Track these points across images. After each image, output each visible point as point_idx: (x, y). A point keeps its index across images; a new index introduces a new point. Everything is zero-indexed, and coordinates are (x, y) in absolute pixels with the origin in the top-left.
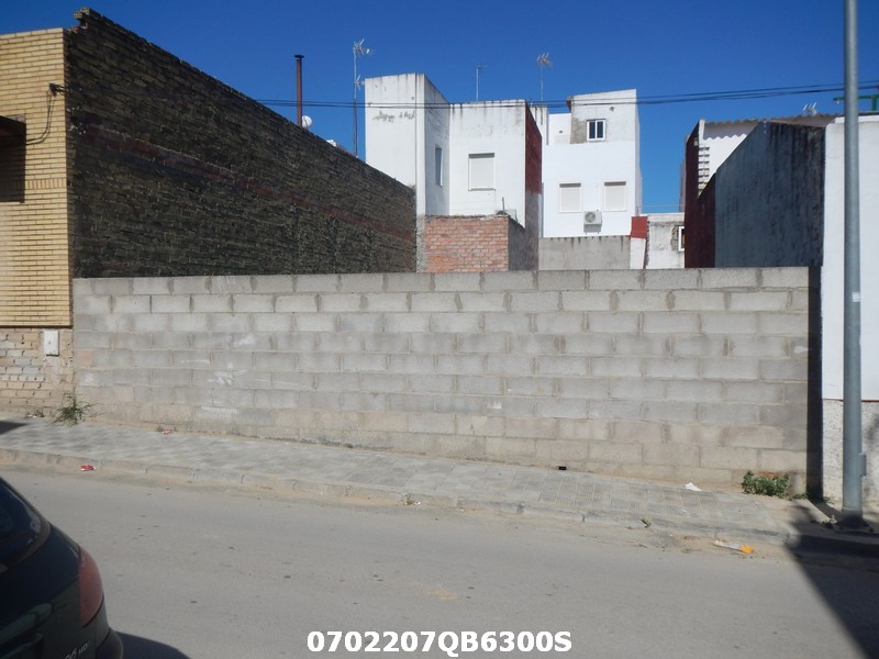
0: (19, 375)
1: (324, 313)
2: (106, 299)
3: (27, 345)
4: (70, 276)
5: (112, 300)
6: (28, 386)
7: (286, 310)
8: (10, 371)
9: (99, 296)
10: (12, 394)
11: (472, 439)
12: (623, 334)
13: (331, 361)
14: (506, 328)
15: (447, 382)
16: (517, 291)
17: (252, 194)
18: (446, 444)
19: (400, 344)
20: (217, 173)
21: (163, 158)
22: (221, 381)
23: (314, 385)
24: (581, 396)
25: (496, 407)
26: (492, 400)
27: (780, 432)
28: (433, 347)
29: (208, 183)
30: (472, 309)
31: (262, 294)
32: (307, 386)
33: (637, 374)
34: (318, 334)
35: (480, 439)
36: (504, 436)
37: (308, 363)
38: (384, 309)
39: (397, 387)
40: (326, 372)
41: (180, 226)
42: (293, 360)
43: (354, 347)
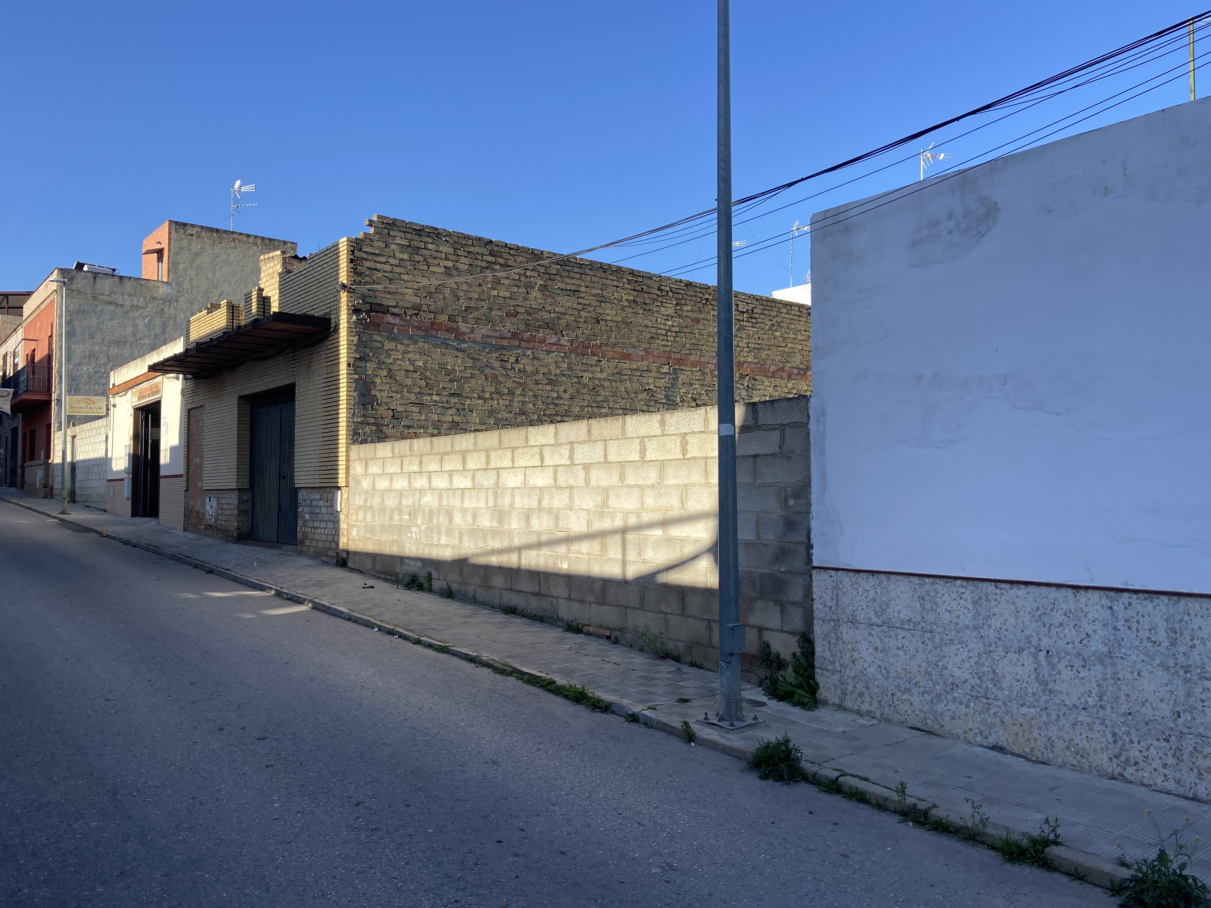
0: (325, 529)
1: (467, 470)
2: (364, 463)
3: (330, 503)
4: (347, 443)
5: (367, 464)
6: (329, 538)
7: (448, 468)
8: (321, 525)
9: (361, 460)
10: (322, 545)
11: (550, 599)
12: (648, 486)
13: (469, 518)
14: (571, 482)
15: (534, 539)
16: (578, 442)
17: (596, 358)
18: (534, 605)
19: (507, 500)
20: (543, 341)
21: (465, 334)
22: (414, 536)
23: (461, 539)
24: (620, 556)
25: (564, 566)
26: (562, 558)
27: (777, 609)
28: (526, 502)
29: (529, 352)
30: (550, 463)
31: (436, 454)
32: (457, 542)
33: (658, 532)
34: (463, 490)
35: (555, 600)
36: (569, 599)
37: (458, 519)
38: (498, 465)
39: (505, 544)
40: (467, 528)
41: (488, 396)
42: (450, 515)
43: (482, 504)
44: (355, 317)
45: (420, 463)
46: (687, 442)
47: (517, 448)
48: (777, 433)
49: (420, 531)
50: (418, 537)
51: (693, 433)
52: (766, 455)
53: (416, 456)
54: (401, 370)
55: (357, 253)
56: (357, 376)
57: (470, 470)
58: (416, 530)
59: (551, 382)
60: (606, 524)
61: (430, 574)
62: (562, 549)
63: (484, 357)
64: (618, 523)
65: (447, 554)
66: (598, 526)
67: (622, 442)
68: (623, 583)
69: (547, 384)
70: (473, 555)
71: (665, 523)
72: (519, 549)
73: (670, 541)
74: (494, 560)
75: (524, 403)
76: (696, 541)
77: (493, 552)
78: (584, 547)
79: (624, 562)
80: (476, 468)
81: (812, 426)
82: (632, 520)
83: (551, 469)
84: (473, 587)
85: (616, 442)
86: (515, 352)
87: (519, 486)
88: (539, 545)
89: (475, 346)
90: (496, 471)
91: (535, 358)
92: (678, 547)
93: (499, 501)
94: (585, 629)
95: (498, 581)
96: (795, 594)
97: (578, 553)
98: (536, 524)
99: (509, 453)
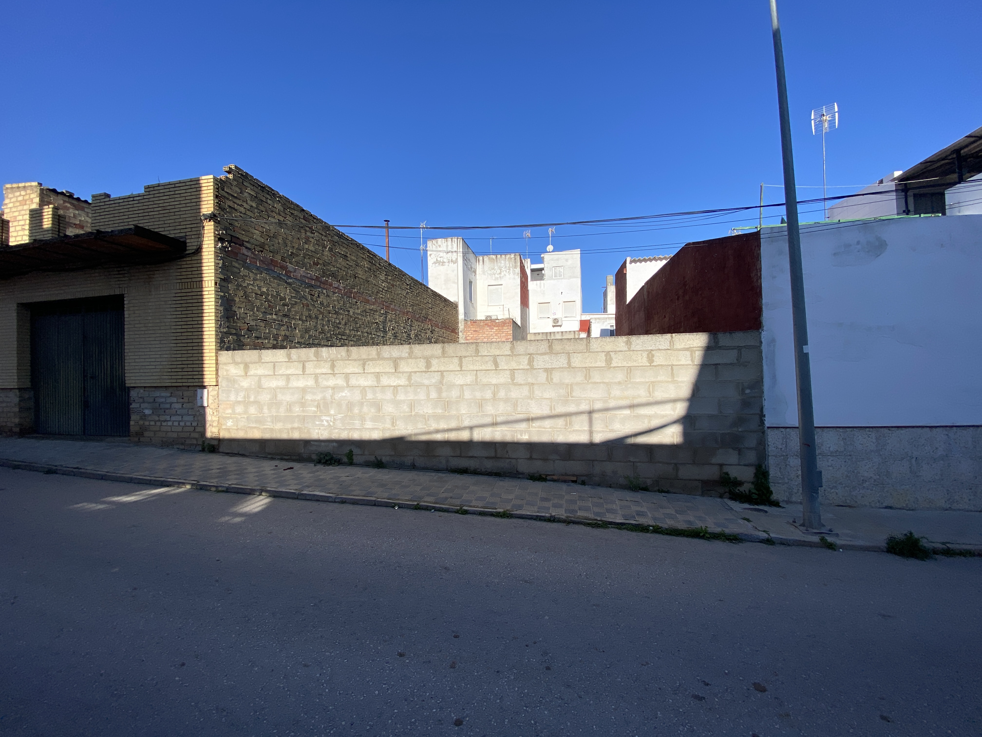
0: (179, 421)
1: (400, 372)
2: (242, 366)
3: (186, 400)
4: (216, 349)
5: (246, 367)
6: (186, 429)
7: (373, 371)
8: (173, 418)
9: (237, 363)
10: (175, 435)
11: (508, 461)
12: (615, 383)
13: (405, 407)
14: (530, 380)
15: (488, 420)
16: (537, 354)
17: (355, 300)
18: (489, 465)
19: (455, 393)
20: (331, 285)
21: (291, 272)
22: (325, 423)
23: (393, 424)
24: (586, 428)
25: (525, 438)
26: (522, 432)
27: (736, 452)
28: (478, 395)
29: (325, 291)
30: (506, 368)
31: (355, 360)
32: (388, 425)
33: (627, 412)
34: (396, 387)
35: (513, 461)
36: (531, 458)
37: (389, 408)
38: (442, 368)
39: (453, 424)
40: (402, 415)
41: (304, 319)
42: (378, 406)
43: (422, 396)
44: (220, 245)
45: (333, 367)
46: (653, 356)
47: (465, 357)
48: (735, 351)
49: (334, 419)
50: (331, 423)
51: (659, 349)
52: (726, 364)
53: (326, 361)
54: (252, 292)
55: (221, 192)
56: (222, 294)
57: (403, 372)
58: (328, 418)
59: (336, 313)
60: (572, 408)
61: (351, 452)
62: (521, 426)
63: (302, 291)
64: (584, 407)
65: (376, 435)
66: (560, 409)
67: (587, 354)
68: (591, 446)
69: (334, 314)
70: (410, 435)
71: (632, 407)
72: (471, 428)
73: (638, 417)
74: (439, 437)
75: (323, 325)
76: (663, 416)
77: (437, 431)
78: (547, 423)
79: (591, 432)
80: (413, 371)
81: (764, 347)
82: (598, 405)
83: (508, 372)
84: (412, 458)
85: (580, 355)
86: (318, 290)
87: (469, 383)
88: (494, 424)
89: (297, 282)
90: (439, 373)
91: (327, 296)
92: (646, 421)
93: (444, 394)
94: (548, 478)
95: (444, 452)
96: (752, 444)
97: (540, 427)
98: (490, 409)
99: (456, 360)
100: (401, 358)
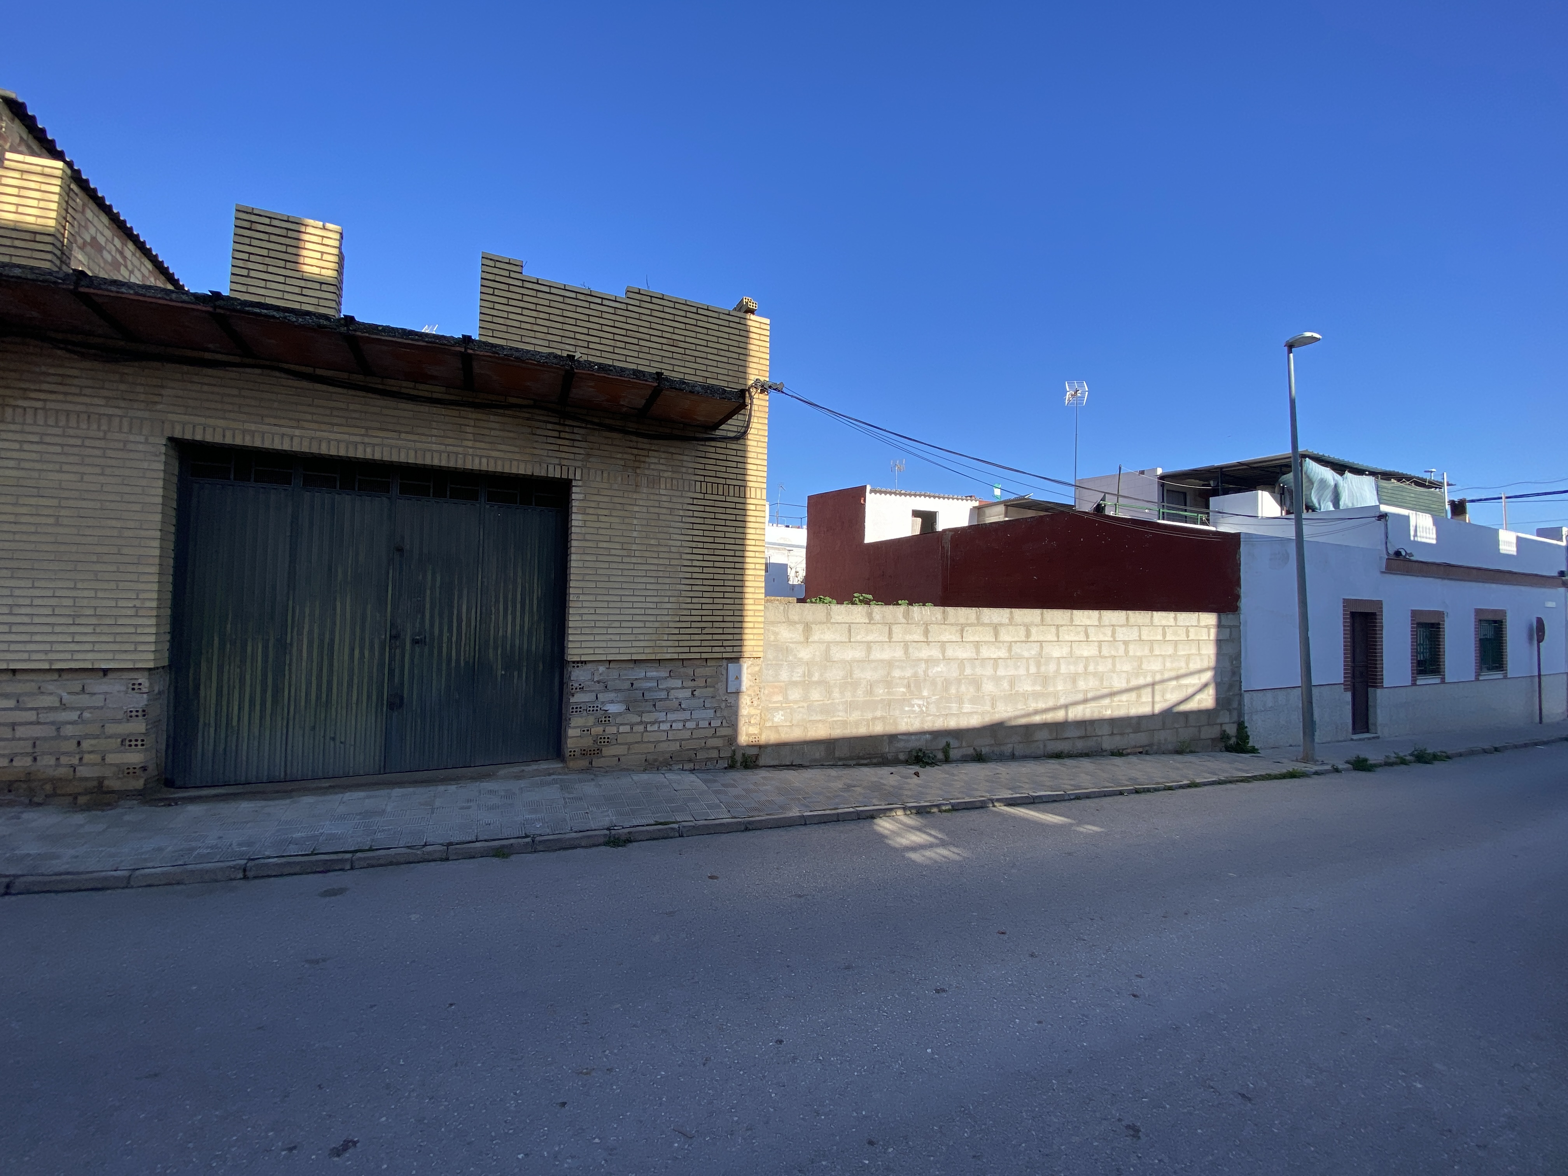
0: (685, 721)
1: (1000, 642)
2: (800, 627)
3: (700, 682)
5: (808, 628)
6: (697, 734)
7: (972, 639)
8: (671, 717)
9: (791, 623)
10: (675, 747)
11: (1095, 738)
12: (1168, 656)
13: (1005, 684)
14: (1113, 653)
15: (1080, 697)
16: (1118, 626)
18: (1080, 745)
19: (1052, 667)
22: (916, 708)
23: (993, 706)
24: (1150, 700)
25: (1108, 713)
26: (1106, 707)
27: (1228, 713)
28: (1072, 669)
30: (1095, 639)
31: (952, 625)
32: (988, 708)
33: (1174, 683)
34: (996, 660)
35: (1099, 739)
36: (1112, 734)
37: (989, 687)
38: (1041, 638)
39: (1050, 703)
40: (1002, 694)
42: (977, 683)
43: (1022, 671)
45: (926, 632)
46: (1189, 631)
47: (1062, 626)
48: (1230, 629)
49: (928, 703)
50: (924, 709)
53: (917, 624)
57: (1003, 642)
58: (921, 702)
60: (1141, 681)
61: (948, 745)
62: (1106, 701)
64: (1149, 680)
65: (974, 721)
66: (1134, 683)
67: (1151, 627)
68: (1152, 717)
70: (1010, 719)
71: (1177, 678)
72: (1066, 707)
73: (1180, 686)
74: (1037, 719)
76: (1194, 685)
77: (1036, 712)
78: (1124, 697)
79: (1153, 703)
80: (1013, 640)
81: (1241, 627)
82: (1158, 677)
83: (1096, 644)
84: (1011, 746)
85: (1147, 628)
87: (1065, 655)
88: (1085, 701)
90: (1039, 644)
92: (1184, 690)
93: (1043, 669)
94: (1124, 752)
95: (1043, 735)
96: (1235, 705)
97: (1119, 701)
98: (1082, 685)
99: (1053, 629)
100: (1001, 625)
